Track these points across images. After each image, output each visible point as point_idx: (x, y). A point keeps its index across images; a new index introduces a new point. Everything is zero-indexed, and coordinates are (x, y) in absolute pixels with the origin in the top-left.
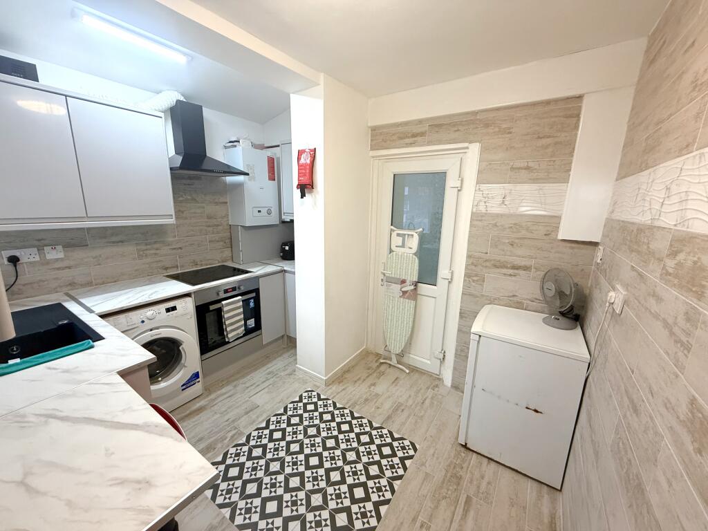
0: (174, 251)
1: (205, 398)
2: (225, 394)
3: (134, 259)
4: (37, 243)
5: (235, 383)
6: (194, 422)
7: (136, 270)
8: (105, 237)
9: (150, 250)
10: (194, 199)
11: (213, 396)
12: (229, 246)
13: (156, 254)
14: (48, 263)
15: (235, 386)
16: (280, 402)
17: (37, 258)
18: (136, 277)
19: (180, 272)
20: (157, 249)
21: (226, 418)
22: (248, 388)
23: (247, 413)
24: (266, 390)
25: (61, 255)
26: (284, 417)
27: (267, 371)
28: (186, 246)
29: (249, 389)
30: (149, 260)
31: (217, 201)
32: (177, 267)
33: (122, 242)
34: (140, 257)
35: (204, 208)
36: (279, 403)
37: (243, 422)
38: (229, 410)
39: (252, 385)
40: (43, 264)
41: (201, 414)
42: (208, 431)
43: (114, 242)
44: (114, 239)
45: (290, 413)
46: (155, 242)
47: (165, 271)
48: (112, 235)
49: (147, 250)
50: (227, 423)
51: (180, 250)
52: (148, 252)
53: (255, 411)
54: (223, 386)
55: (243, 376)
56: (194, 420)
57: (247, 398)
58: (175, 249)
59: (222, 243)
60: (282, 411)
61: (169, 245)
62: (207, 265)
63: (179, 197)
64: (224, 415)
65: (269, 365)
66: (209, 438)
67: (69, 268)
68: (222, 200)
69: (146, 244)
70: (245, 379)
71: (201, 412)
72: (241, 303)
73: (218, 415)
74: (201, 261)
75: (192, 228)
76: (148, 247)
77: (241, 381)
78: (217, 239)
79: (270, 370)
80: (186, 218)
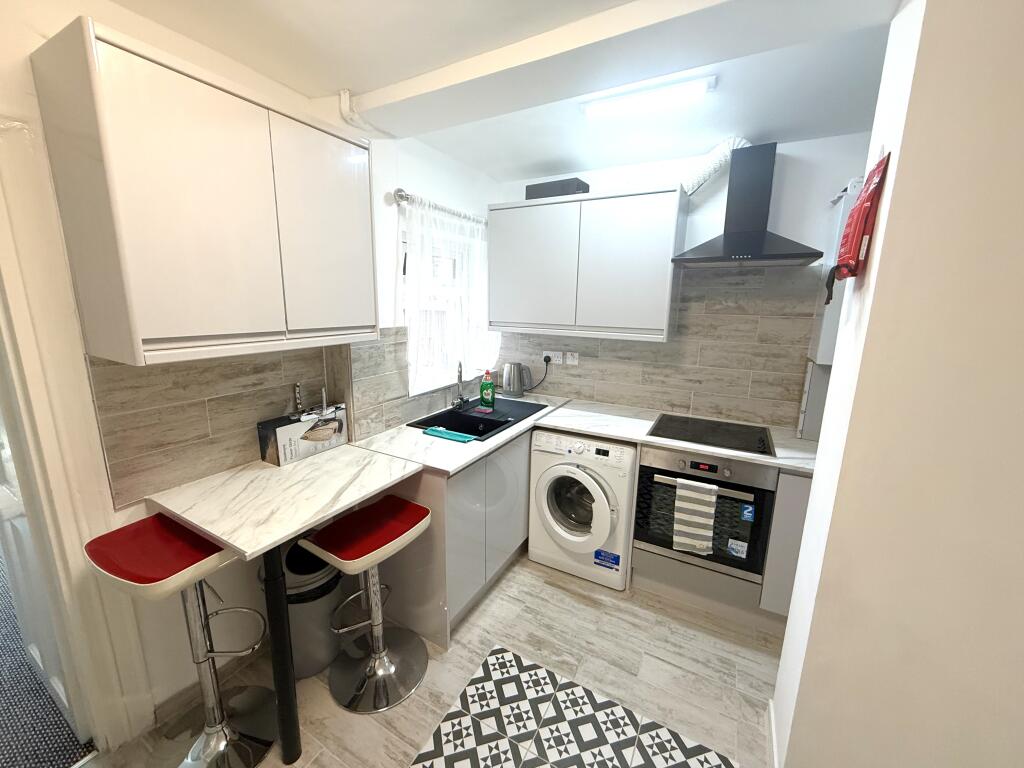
0: (690, 384)
1: (616, 598)
2: (636, 616)
3: (637, 382)
4: (563, 348)
5: (665, 619)
6: (573, 606)
7: (637, 397)
8: (614, 351)
9: (658, 374)
10: (741, 309)
11: (623, 605)
12: (797, 397)
13: (663, 382)
14: (567, 367)
15: (659, 623)
16: (663, 709)
17: (561, 362)
18: (633, 404)
19: (690, 416)
20: (667, 376)
21: (593, 639)
22: (667, 641)
23: (614, 663)
24: (679, 672)
25: (576, 363)
26: (631, 732)
27: (725, 655)
28: (708, 380)
29: (663, 644)
30: (653, 388)
31: (787, 310)
32: (688, 408)
33: (629, 359)
34: (645, 381)
35: (757, 322)
36: (659, 708)
37: (595, 665)
38: (609, 637)
39: (675, 645)
40: (563, 369)
41: (589, 609)
42: (565, 629)
43: (620, 358)
44: (621, 354)
45: (646, 739)
46: (666, 367)
47: (670, 408)
48: (622, 349)
49: (654, 374)
50: (584, 644)
51: (698, 384)
52: (654, 377)
53: (623, 673)
54: (649, 607)
55: (689, 625)
56: (576, 605)
57: (643, 651)
58: (691, 380)
59: (780, 389)
60: (643, 720)
61: (683, 373)
62: (738, 419)
63: (715, 304)
64: (596, 635)
65: (744, 652)
66: (554, 636)
67: (579, 376)
68: (801, 308)
69: (655, 367)
70: (682, 630)
71: (591, 607)
72: (714, 499)
73: (593, 627)
74: (730, 410)
75: (725, 354)
76: (657, 371)
77: (674, 625)
78: (771, 380)
79: (733, 658)
80: (719, 337)
